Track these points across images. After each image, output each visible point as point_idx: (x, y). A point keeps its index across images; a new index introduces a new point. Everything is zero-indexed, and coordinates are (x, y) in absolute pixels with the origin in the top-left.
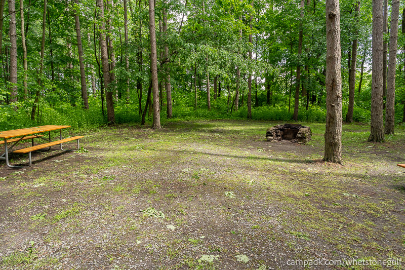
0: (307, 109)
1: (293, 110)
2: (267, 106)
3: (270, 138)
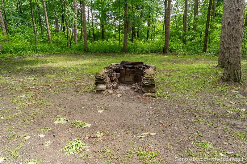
0: (132, 43)
1: (122, 43)
2: (102, 40)
3: (102, 86)
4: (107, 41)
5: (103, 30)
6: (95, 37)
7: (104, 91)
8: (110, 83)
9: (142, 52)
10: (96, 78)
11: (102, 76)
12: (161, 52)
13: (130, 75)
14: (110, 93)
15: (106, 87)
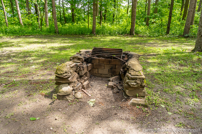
0: (101, 25)
1: (91, 26)
2: (72, 23)
3: (66, 89)
4: (77, 23)
5: (73, 14)
6: (66, 20)
7: (68, 95)
8: (79, 79)
9: (110, 34)
10: (57, 77)
11: (66, 73)
12: (128, 34)
13: (105, 66)
14: (78, 99)
15: (72, 88)
